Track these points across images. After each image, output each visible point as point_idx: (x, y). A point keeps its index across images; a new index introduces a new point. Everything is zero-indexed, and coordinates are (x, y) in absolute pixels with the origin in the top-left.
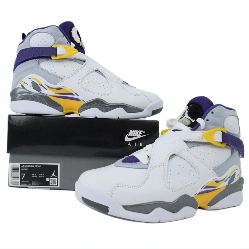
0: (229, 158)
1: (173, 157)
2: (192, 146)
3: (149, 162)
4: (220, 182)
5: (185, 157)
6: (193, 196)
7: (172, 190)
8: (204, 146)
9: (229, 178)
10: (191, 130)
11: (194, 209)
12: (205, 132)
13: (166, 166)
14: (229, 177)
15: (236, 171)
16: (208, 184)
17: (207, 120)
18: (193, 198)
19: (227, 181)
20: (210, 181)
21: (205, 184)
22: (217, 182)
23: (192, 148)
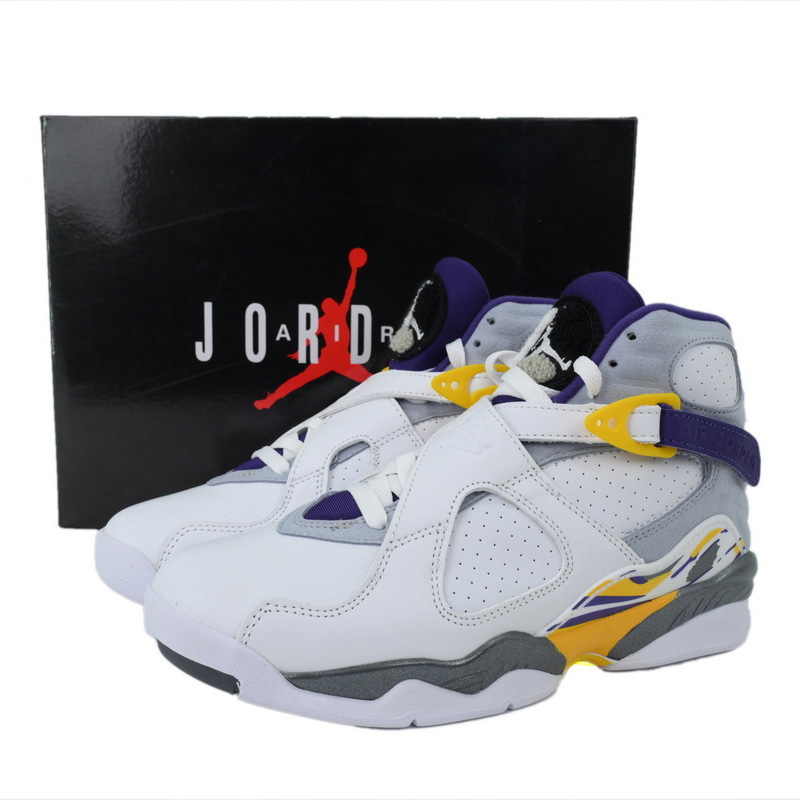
0: (692, 495)
1: (477, 500)
2: (550, 459)
3: (389, 520)
4: (650, 581)
5: (522, 499)
6: (542, 633)
7: (458, 620)
8: (598, 455)
9: (693, 563)
10: (555, 399)
11: (548, 674)
12: (600, 406)
13: (448, 533)
14: (691, 559)
15: (719, 536)
16: (603, 589)
17: (613, 364)
18: (544, 640)
19: (685, 573)
20: (608, 582)
21: (591, 590)
22: (640, 580)
23: (552, 466)
